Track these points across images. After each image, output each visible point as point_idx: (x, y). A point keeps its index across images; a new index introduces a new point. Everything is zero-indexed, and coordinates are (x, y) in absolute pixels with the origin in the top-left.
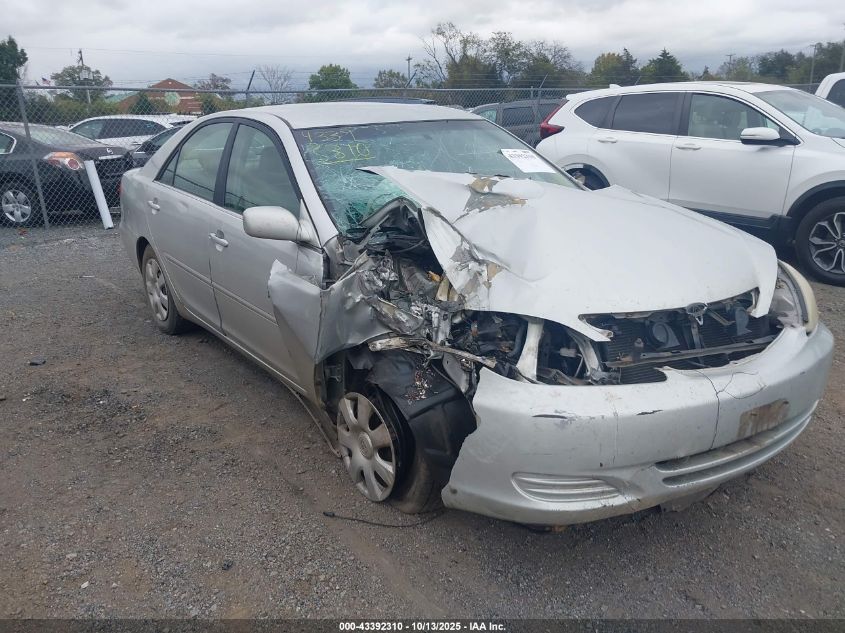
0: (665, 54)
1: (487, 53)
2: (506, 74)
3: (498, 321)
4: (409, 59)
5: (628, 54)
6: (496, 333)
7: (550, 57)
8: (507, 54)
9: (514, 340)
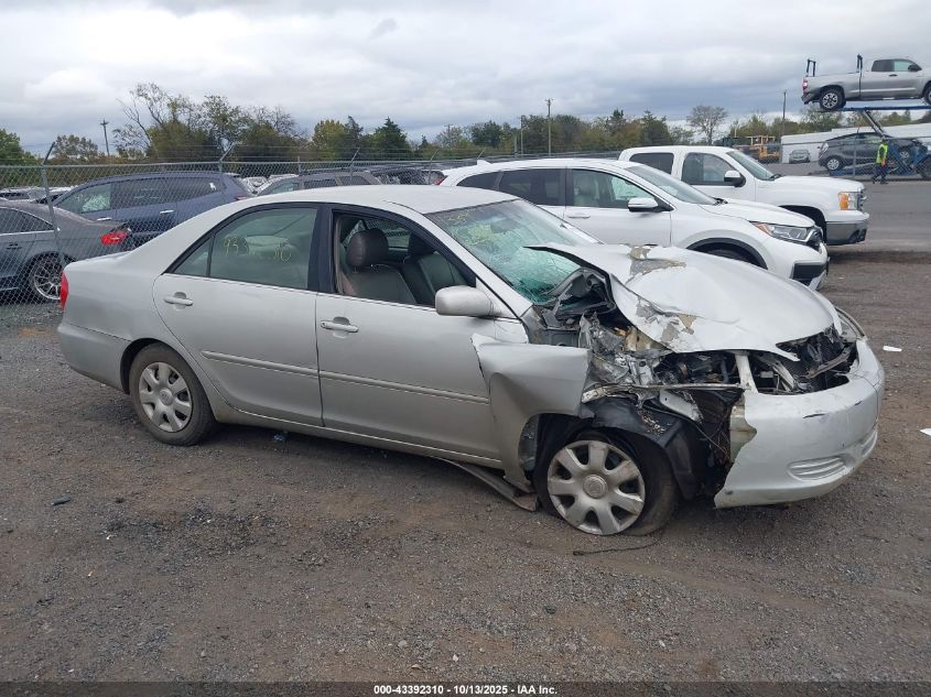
0: (389, 123)
1: (202, 119)
2: (225, 142)
3: (704, 359)
4: (104, 124)
5: (354, 122)
6: (707, 368)
7: (273, 124)
8: (225, 119)
9: (720, 373)
